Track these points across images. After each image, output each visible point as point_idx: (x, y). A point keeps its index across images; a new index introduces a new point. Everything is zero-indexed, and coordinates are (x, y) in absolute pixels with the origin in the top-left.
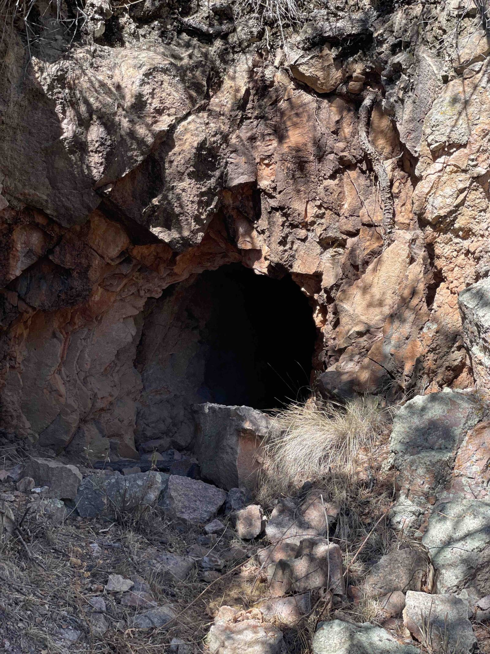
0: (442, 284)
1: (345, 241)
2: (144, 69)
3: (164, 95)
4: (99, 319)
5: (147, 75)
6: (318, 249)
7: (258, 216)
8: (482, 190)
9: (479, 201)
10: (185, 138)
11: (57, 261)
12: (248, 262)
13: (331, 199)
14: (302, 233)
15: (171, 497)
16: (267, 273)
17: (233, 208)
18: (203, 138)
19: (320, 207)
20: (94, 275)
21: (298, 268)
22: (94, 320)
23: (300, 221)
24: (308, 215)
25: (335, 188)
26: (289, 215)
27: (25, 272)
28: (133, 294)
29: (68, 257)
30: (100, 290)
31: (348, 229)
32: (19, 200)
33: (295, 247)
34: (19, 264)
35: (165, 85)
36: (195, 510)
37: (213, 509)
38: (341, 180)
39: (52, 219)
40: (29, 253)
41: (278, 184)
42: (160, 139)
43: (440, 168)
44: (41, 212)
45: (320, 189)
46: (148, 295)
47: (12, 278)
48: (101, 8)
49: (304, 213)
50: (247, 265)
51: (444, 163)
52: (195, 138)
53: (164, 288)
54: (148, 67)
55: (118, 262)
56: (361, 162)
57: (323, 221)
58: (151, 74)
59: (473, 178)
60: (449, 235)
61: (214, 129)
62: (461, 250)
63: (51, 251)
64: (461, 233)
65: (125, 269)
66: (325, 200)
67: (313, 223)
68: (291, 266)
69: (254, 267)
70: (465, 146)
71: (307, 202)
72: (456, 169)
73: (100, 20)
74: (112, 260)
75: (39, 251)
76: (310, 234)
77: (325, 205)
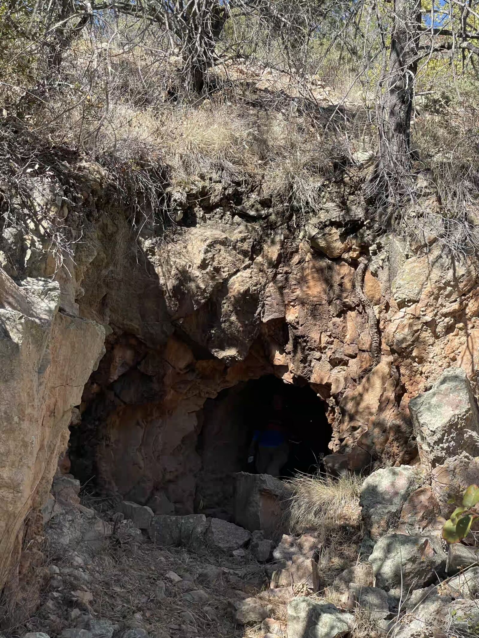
0: (405, 394)
1: (348, 361)
4: (170, 412)
5: (209, 246)
6: (329, 366)
7: (286, 341)
8: (430, 331)
9: (428, 338)
10: (234, 287)
11: (142, 370)
12: (279, 374)
13: (337, 331)
14: (317, 354)
16: (292, 382)
17: (269, 336)
18: (247, 288)
19: (330, 336)
20: (168, 381)
21: (314, 378)
22: (167, 413)
23: (316, 346)
24: (322, 342)
25: (340, 323)
26: (308, 341)
27: (121, 377)
28: (196, 395)
29: (150, 368)
30: (172, 392)
31: (349, 353)
32: (119, 328)
33: (312, 364)
34: (117, 371)
35: (222, 252)
36: (228, 542)
37: (241, 542)
38: (345, 318)
39: (141, 342)
40: (124, 364)
41: (300, 319)
42: (217, 288)
43: (403, 316)
44: (134, 336)
45: (330, 324)
46: (207, 396)
47: (112, 381)
48: (181, 202)
49: (318, 340)
50: (279, 376)
51: (405, 312)
52: (241, 288)
53: (218, 391)
54: (211, 241)
55: (185, 371)
56: (358, 305)
57: (332, 346)
58: (212, 245)
59: (424, 323)
60: (409, 361)
61: (255, 281)
62: (417, 371)
63: (139, 363)
64: (417, 360)
65: (190, 377)
66: (333, 332)
67: (325, 348)
68: (309, 378)
69: (282, 378)
70: (418, 302)
71: (321, 333)
72: (412, 316)
73: (179, 210)
74: (181, 370)
75: (131, 363)
76: (323, 355)
77: (334, 335)
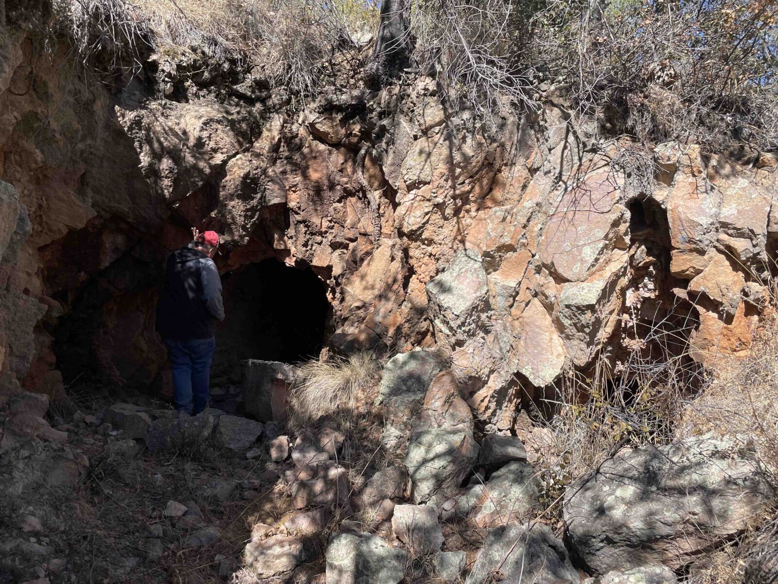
0: (414, 276)
1: (348, 244)
2: (203, 120)
3: (218, 138)
5: (205, 124)
6: (330, 250)
7: (288, 226)
8: (440, 213)
9: (438, 220)
10: (234, 170)
11: (137, 256)
12: (281, 258)
13: (338, 216)
14: (319, 239)
15: (221, 433)
16: (295, 266)
17: (270, 221)
18: (247, 171)
19: (330, 221)
21: (316, 262)
23: (317, 230)
24: (323, 227)
25: (341, 209)
26: (310, 226)
27: (112, 264)
29: (146, 253)
31: (350, 237)
32: (106, 211)
33: (314, 248)
34: (108, 258)
35: (219, 132)
36: (239, 441)
37: (253, 439)
38: (345, 203)
39: (132, 226)
40: (116, 250)
41: (302, 204)
42: (216, 170)
43: (413, 198)
44: (124, 220)
45: (331, 209)
47: (103, 268)
48: (170, 74)
49: (320, 225)
50: (281, 260)
51: (415, 194)
52: (242, 171)
54: (206, 118)
56: (358, 191)
57: (333, 231)
58: (208, 123)
59: (434, 205)
60: (419, 243)
61: (255, 165)
62: (426, 253)
63: (133, 249)
64: (426, 242)
66: (334, 217)
67: (326, 232)
68: (311, 261)
69: (285, 261)
70: (429, 183)
71: (322, 218)
72: (423, 198)
73: (169, 82)
75: (124, 249)
76: (324, 239)
77: (334, 220)
